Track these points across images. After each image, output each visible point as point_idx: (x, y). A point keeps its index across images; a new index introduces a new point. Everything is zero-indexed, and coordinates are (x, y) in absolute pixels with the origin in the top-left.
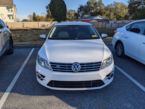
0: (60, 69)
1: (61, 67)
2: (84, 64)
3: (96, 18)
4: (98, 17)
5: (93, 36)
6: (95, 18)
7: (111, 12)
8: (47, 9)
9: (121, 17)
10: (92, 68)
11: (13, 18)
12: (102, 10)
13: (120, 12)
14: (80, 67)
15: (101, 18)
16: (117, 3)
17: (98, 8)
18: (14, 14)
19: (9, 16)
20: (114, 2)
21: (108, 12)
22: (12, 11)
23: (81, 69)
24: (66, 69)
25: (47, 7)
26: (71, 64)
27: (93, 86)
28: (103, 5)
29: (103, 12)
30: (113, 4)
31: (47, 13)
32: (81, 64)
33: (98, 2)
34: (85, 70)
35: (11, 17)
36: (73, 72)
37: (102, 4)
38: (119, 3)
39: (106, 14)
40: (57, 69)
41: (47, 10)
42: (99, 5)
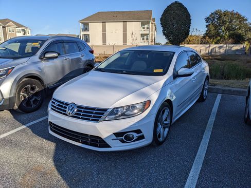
0: (57, 108)
2: (82, 107)
5: (155, 71)
8: (207, 22)
10: (90, 116)
11: (147, 39)
14: (76, 110)
18: (150, 33)
19: (142, 35)
22: (148, 28)
23: (76, 114)
25: (207, 19)
26: (68, 104)
27: (91, 145)
31: (206, 29)
32: (78, 107)
34: (81, 117)
35: (145, 37)
36: (66, 115)
41: (206, 24)
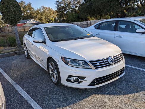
0: (100, 65)
1: (101, 63)
2: (115, 56)
3: (30, 21)
4: (32, 21)
6: (28, 22)
7: (42, 16)
9: (51, 20)
12: (33, 13)
13: (49, 16)
15: (35, 22)
16: (45, 8)
17: (28, 11)
20: (42, 6)
21: (39, 16)
24: (104, 64)
26: (107, 59)
28: (33, 9)
29: (35, 16)
30: (41, 8)
33: (26, 5)
37: (31, 7)
38: (47, 8)
39: (38, 18)
40: (98, 66)
42: (28, 8)
